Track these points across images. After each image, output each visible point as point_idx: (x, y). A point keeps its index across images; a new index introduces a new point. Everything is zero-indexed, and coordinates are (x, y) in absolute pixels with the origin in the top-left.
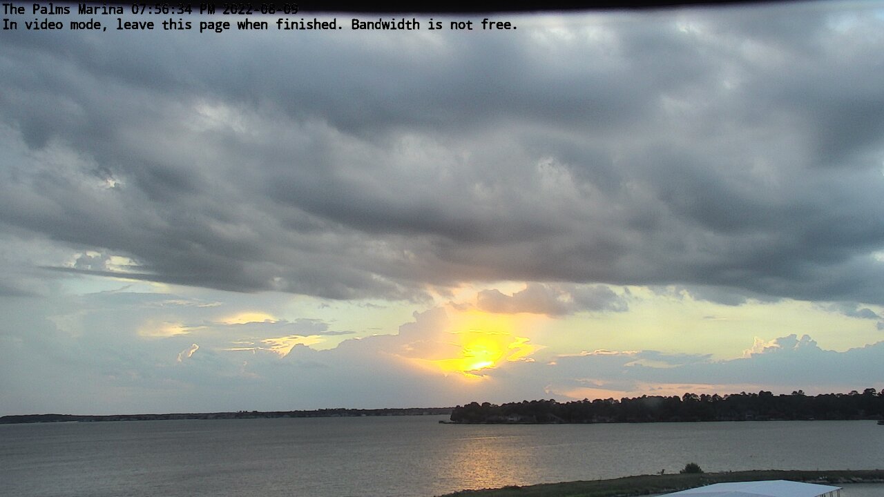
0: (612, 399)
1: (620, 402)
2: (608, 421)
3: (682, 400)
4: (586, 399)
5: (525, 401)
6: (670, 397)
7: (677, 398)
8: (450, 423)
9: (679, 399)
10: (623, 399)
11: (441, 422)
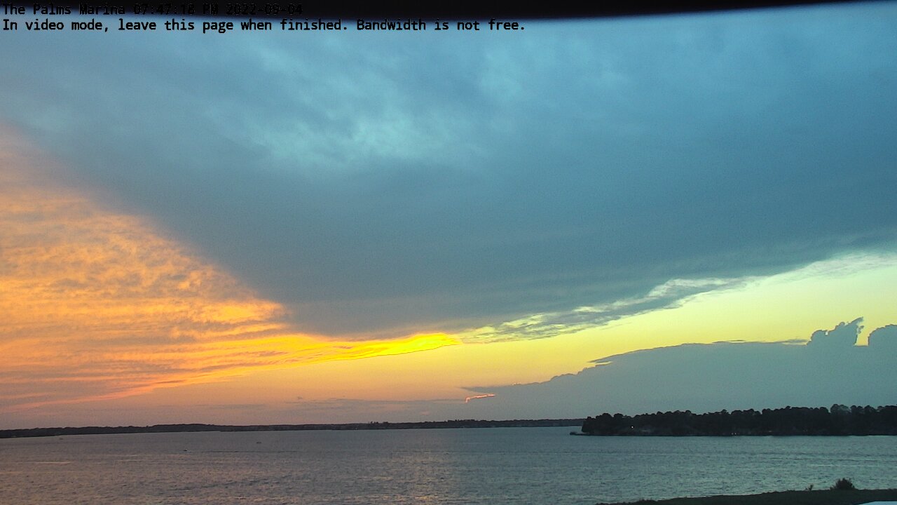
0: (752, 410)
1: (761, 413)
2: (750, 433)
3: (830, 412)
4: (724, 410)
5: (659, 412)
6: (816, 409)
7: (824, 409)
8: (581, 435)
9: (827, 410)
10: (764, 411)
11: (572, 434)
